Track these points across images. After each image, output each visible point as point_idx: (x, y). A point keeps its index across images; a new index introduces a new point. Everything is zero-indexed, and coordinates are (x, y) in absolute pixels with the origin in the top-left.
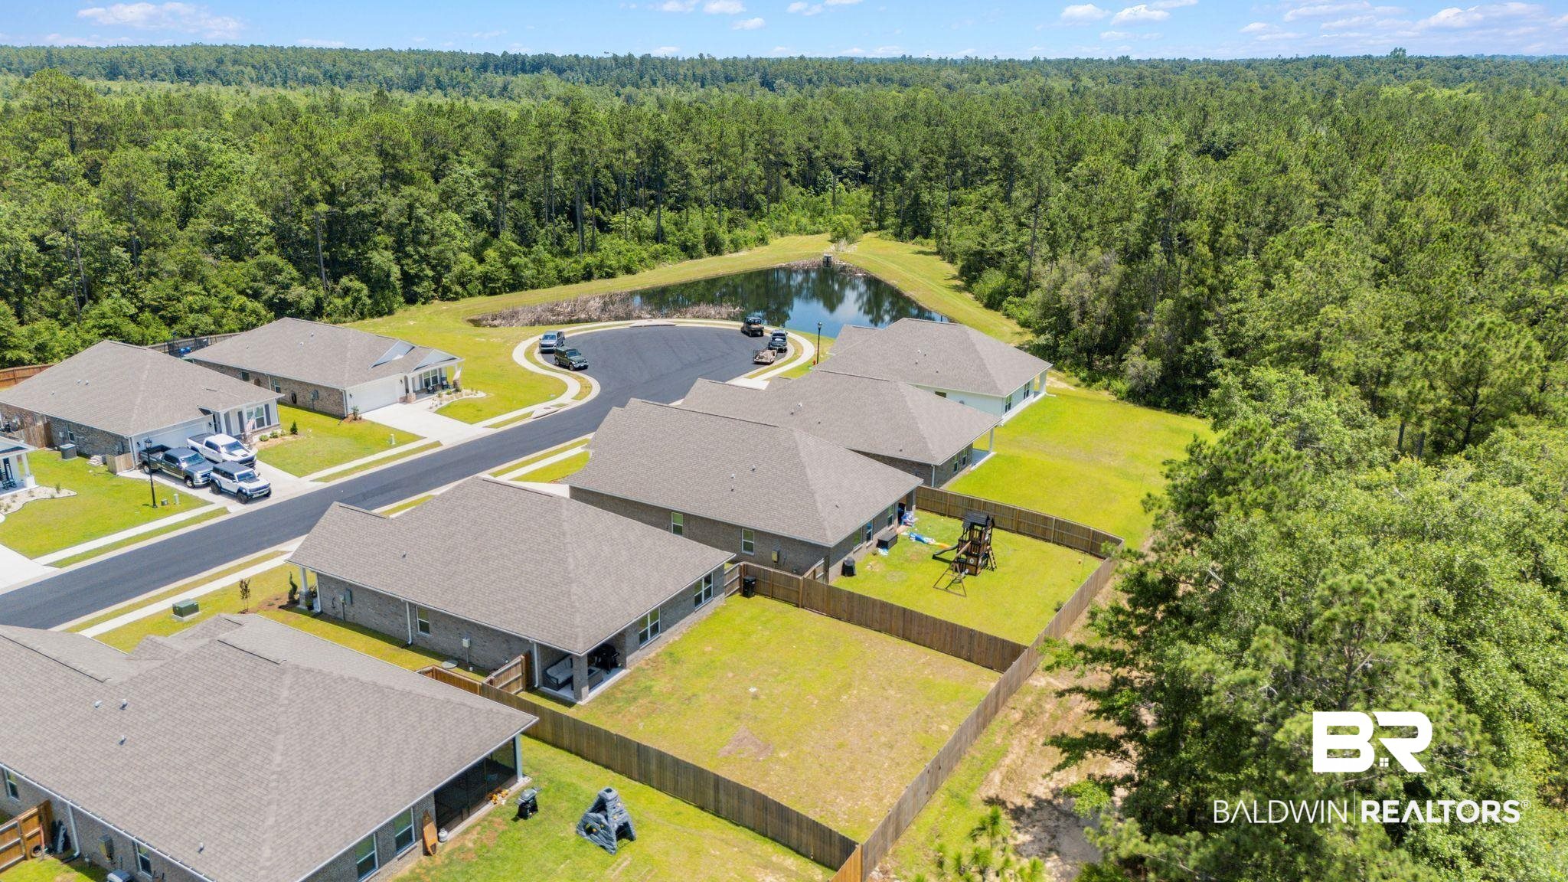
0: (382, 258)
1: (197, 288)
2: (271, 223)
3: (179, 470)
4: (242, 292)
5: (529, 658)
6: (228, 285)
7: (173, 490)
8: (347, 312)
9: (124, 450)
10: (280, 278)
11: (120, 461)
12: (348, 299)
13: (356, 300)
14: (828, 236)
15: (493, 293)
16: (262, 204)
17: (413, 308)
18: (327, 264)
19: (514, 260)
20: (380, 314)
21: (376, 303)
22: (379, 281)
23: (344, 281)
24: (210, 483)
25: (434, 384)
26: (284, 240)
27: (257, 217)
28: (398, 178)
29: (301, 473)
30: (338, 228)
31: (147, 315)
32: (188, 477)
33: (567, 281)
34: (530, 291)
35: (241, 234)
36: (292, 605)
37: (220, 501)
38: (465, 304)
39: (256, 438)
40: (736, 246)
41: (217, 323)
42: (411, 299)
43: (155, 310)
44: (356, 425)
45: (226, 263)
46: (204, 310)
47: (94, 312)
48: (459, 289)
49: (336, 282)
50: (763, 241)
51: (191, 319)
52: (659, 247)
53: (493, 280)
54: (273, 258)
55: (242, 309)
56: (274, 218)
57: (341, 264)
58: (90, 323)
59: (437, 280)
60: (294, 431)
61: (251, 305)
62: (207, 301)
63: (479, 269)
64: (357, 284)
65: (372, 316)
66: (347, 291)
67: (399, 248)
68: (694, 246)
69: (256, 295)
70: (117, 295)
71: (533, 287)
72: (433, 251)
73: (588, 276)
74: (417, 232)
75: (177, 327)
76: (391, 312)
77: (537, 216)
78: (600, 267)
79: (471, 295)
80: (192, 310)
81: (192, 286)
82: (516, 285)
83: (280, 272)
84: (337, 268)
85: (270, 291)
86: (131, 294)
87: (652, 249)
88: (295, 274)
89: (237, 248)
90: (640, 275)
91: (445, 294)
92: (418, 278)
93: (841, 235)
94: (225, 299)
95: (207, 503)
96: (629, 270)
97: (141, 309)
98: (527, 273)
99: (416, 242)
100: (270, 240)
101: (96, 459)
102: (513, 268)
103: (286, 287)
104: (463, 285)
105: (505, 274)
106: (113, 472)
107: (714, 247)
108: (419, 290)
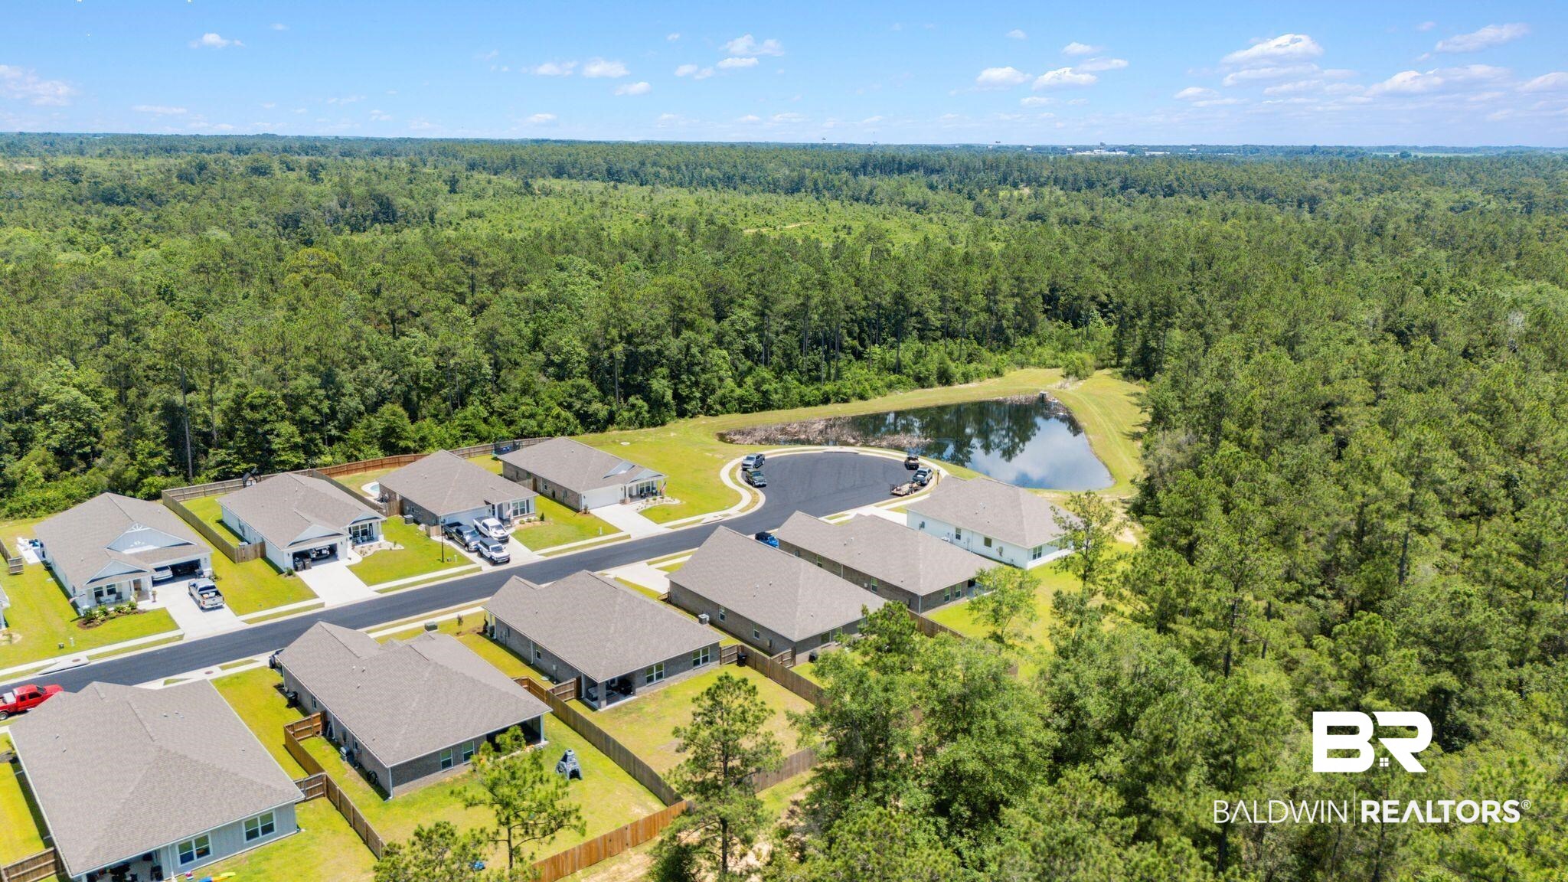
0: (660, 384)
1: (530, 401)
2: (587, 354)
3: (463, 539)
4: (560, 404)
5: (579, 680)
6: (551, 397)
7: (457, 552)
8: (631, 422)
9: (436, 524)
10: (585, 396)
11: (433, 529)
12: (633, 413)
13: (638, 414)
14: (1061, 371)
15: (745, 411)
16: (584, 340)
17: (682, 421)
18: (621, 385)
19: (765, 387)
20: (655, 425)
21: (653, 417)
22: (656, 401)
23: (632, 399)
24: (478, 550)
25: (647, 492)
26: (594, 369)
27: (578, 350)
28: (680, 325)
29: (534, 549)
30: (633, 362)
31: (494, 419)
32: (467, 545)
33: (808, 404)
34: (777, 412)
35: (565, 362)
36: (483, 633)
37: (480, 562)
38: (724, 419)
39: (517, 522)
40: (966, 378)
41: (540, 426)
42: (682, 414)
43: (501, 415)
44: (585, 518)
45: (551, 382)
46: (532, 416)
47: (461, 415)
48: (719, 407)
49: (626, 400)
50: (998, 373)
51: (523, 423)
52: (893, 377)
53: (747, 402)
54: (585, 382)
55: (558, 417)
56: (589, 350)
57: (633, 386)
58: (457, 422)
59: (703, 400)
60: (542, 519)
61: (565, 414)
62: (535, 409)
63: (738, 392)
64: (640, 403)
65: (649, 426)
66: (633, 406)
67: (674, 377)
68: (927, 378)
69: (569, 407)
70: (477, 403)
71: (779, 408)
72: (703, 377)
73: (826, 400)
74: (691, 364)
75: (512, 428)
76: (663, 424)
77: (801, 347)
78: (836, 394)
79: (728, 412)
80: (524, 416)
81: (527, 399)
82: (766, 405)
83: (586, 391)
84: (629, 390)
85: (577, 405)
86: (487, 403)
87: (887, 380)
88: (597, 393)
89: (562, 371)
90: (871, 401)
91: (708, 411)
92: (689, 398)
93: (1075, 372)
94: (549, 409)
95: (472, 563)
96: (862, 397)
97: (491, 414)
98: (775, 397)
99: (690, 372)
100: (585, 367)
101: (422, 527)
102: (765, 393)
103: (589, 402)
104: (723, 404)
105: (756, 397)
106: (429, 536)
107: (945, 378)
108: (689, 407)
